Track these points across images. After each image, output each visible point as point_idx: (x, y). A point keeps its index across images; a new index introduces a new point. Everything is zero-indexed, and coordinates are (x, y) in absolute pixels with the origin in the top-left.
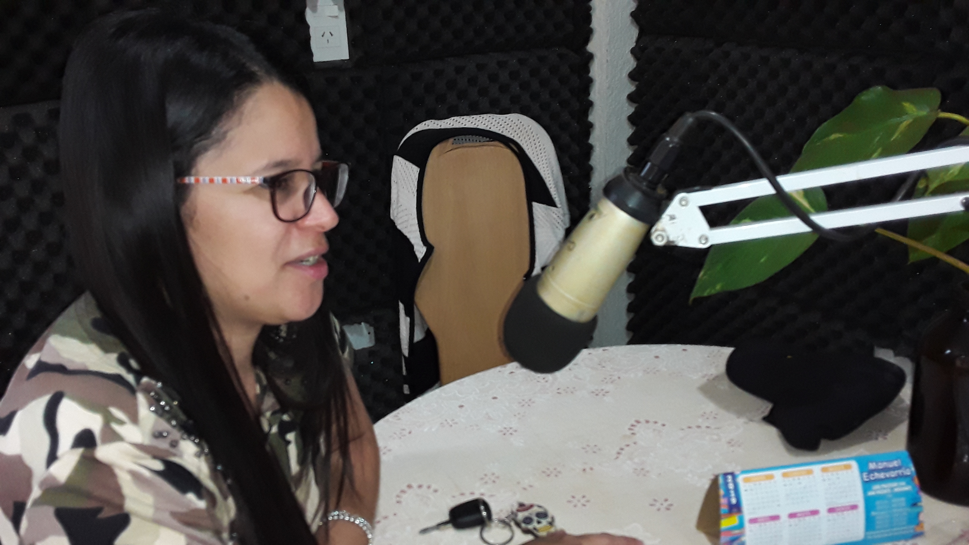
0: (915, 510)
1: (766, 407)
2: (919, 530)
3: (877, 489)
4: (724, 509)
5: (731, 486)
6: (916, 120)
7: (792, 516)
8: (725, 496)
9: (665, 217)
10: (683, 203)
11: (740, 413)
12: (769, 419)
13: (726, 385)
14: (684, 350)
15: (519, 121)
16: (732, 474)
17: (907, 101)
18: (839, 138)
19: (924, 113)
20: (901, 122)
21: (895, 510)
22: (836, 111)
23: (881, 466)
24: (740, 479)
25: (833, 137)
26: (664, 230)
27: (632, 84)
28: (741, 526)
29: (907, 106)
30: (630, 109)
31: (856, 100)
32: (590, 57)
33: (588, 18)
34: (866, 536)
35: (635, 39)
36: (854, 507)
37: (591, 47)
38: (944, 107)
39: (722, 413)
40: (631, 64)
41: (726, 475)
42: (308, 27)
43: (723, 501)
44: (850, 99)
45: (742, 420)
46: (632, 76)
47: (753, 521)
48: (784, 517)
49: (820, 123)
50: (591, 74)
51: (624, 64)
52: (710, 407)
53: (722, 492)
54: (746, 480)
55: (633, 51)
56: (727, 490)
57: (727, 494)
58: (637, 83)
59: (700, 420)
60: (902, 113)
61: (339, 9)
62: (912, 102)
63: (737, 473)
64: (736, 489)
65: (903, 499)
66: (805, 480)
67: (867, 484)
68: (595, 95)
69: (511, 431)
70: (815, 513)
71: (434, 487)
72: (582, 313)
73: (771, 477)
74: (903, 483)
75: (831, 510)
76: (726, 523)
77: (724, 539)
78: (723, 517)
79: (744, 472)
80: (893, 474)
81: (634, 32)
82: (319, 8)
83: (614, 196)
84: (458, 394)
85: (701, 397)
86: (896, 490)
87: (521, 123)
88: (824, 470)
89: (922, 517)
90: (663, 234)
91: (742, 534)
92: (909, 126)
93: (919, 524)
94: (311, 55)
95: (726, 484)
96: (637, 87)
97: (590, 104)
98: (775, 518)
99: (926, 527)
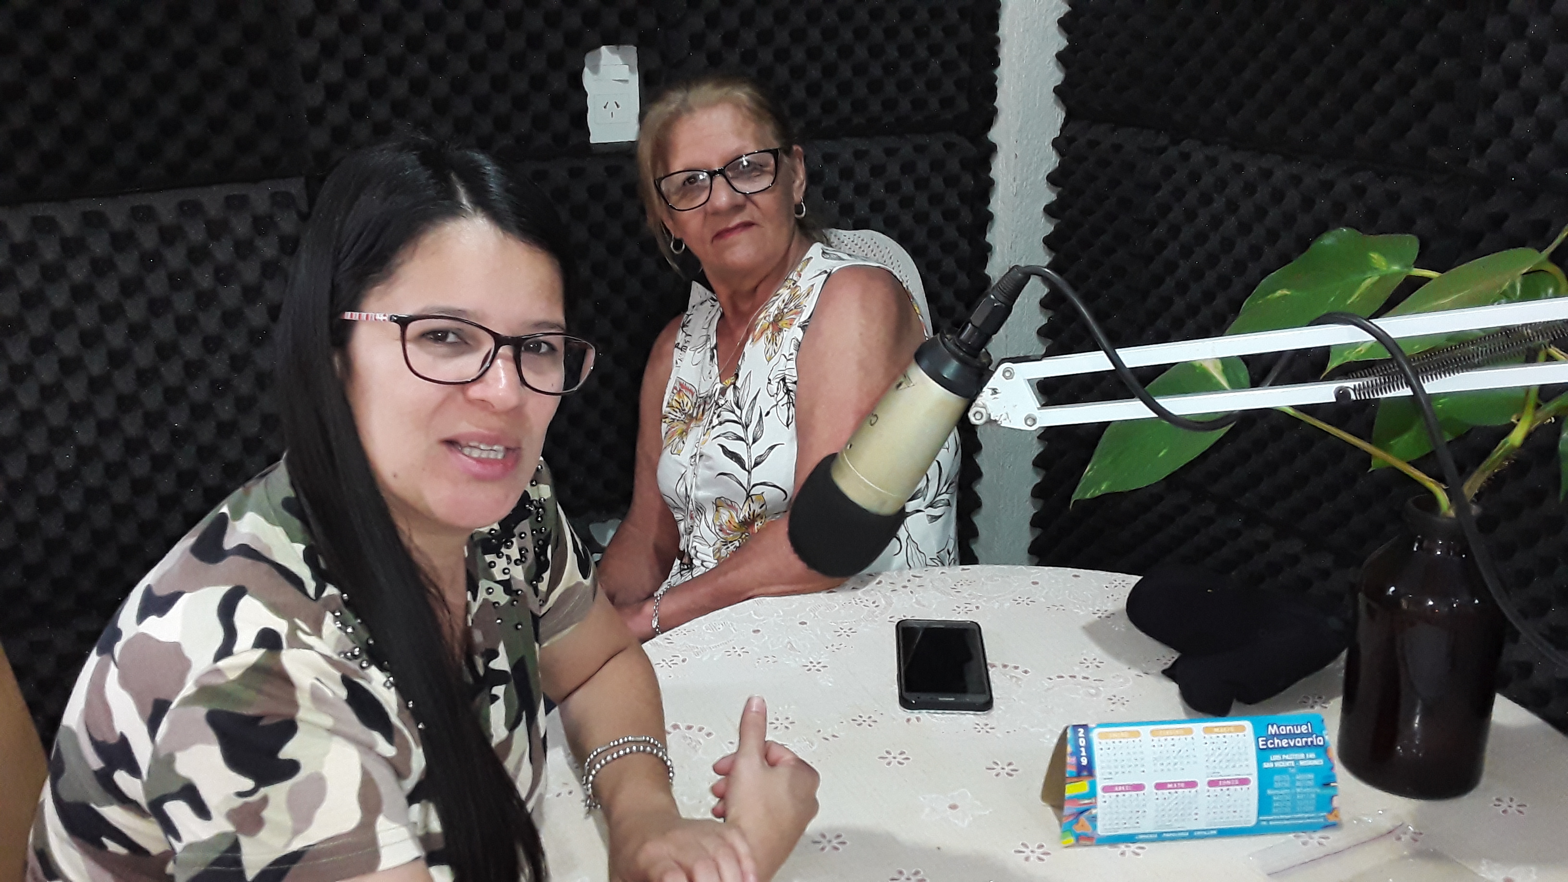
0: (1327, 792)
1: (1169, 656)
2: (1332, 819)
3: (1277, 761)
4: (1071, 770)
5: (1082, 742)
6: (1383, 278)
7: (1160, 786)
8: (1072, 754)
9: (986, 391)
10: (1007, 374)
11: (1132, 663)
12: (1170, 673)
13: (1125, 624)
14: (1075, 576)
15: (873, 241)
16: (1085, 727)
17: (1375, 250)
18: (1286, 295)
19: (1396, 268)
20: (1364, 280)
21: (1298, 790)
22: (1284, 260)
23: (1283, 730)
24: (1094, 735)
25: (1279, 293)
26: (985, 407)
27: (1053, 192)
28: (1092, 794)
29: (1375, 257)
30: (1047, 227)
31: (1314, 246)
32: (992, 149)
33: (991, 92)
34: (1259, 821)
35: (1059, 124)
36: (1244, 782)
37: (994, 135)
38: (1419, 264)
39: (1108, 659)
40: (1052, 161)
41: (1076, 727)
42: (585, 95)
43: (1071, 760)
44: (1303, 245)
45: (1134, 672)
46: (1053, 179)
47: (1107, 789)
48: (1150, 787)
49: (1265, 273)
50: (992, 174)
51: (1042, 160)
52: (1095, 652)
53: (1069, 749)
54: (1101, 736)
55: (1055, 143)
56: (1078, 747)
57: (1077, 753)
58: (1060, 189)
59: (1077, 669)
60: (1366, 267)
61: (631, 70)
62: (1384, 255)
63: (1091, 725)
64: (1089, 748)
65: (1311, 776)
66: (1180, 741)
67: (1263, 753)
68: (997, 204)
69: (818, 667)
70: (1191, 784)
71: (707, 729)
72: (884, 503)
73: (1138, 734)
74: (1312, 755)
75: (1212, 783)
76: (1071, 790)
77: (1069, 809)
78: (1068, 781)
79: (1100, 725)
80: (1300, 742)
81: (1058, 115)
82: (602, 69)
83: (926, 363)
84: (753, 616)
85: (1085, 639)
86: (1302, 763)
87: (875, 243)
88: (1207, 730)
89: (1336, 802)
90: (983, 410)
91: (1094, 806)
92: (1374, 284)
93: (1332, 811)
94: (588, 134)
95: (1077, 738)
96: (1059, 195)
97: (990, 217)
98: (1139, 787)
99: (1344, 816)
